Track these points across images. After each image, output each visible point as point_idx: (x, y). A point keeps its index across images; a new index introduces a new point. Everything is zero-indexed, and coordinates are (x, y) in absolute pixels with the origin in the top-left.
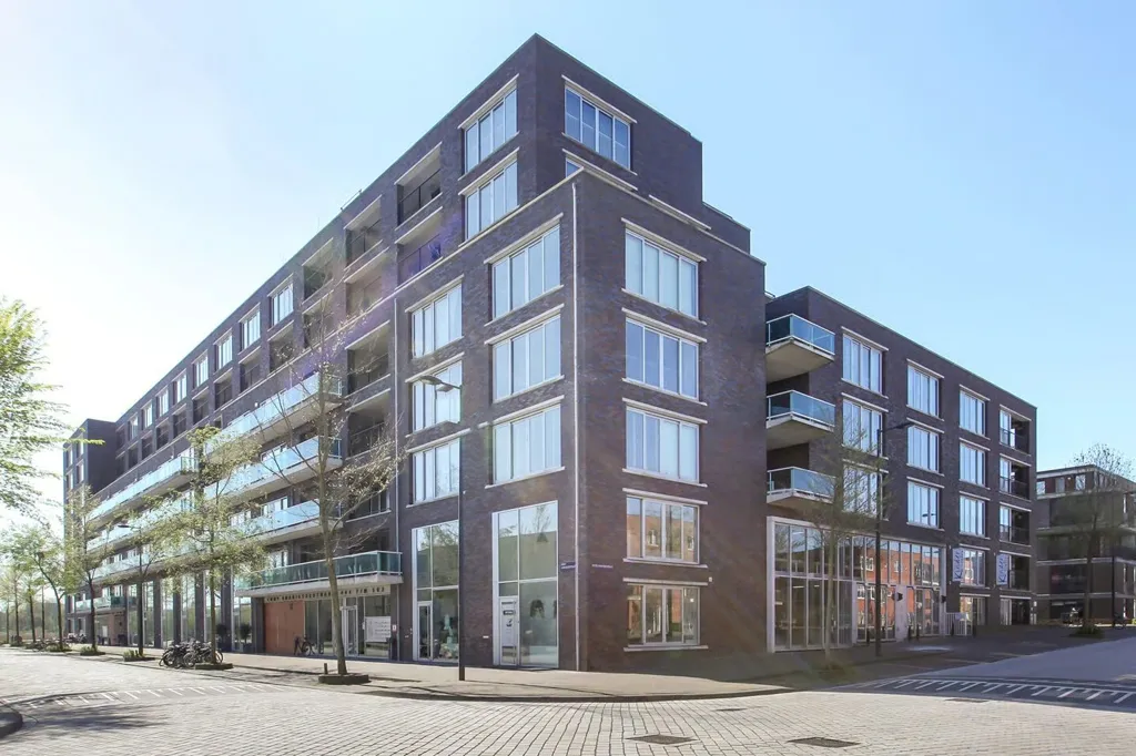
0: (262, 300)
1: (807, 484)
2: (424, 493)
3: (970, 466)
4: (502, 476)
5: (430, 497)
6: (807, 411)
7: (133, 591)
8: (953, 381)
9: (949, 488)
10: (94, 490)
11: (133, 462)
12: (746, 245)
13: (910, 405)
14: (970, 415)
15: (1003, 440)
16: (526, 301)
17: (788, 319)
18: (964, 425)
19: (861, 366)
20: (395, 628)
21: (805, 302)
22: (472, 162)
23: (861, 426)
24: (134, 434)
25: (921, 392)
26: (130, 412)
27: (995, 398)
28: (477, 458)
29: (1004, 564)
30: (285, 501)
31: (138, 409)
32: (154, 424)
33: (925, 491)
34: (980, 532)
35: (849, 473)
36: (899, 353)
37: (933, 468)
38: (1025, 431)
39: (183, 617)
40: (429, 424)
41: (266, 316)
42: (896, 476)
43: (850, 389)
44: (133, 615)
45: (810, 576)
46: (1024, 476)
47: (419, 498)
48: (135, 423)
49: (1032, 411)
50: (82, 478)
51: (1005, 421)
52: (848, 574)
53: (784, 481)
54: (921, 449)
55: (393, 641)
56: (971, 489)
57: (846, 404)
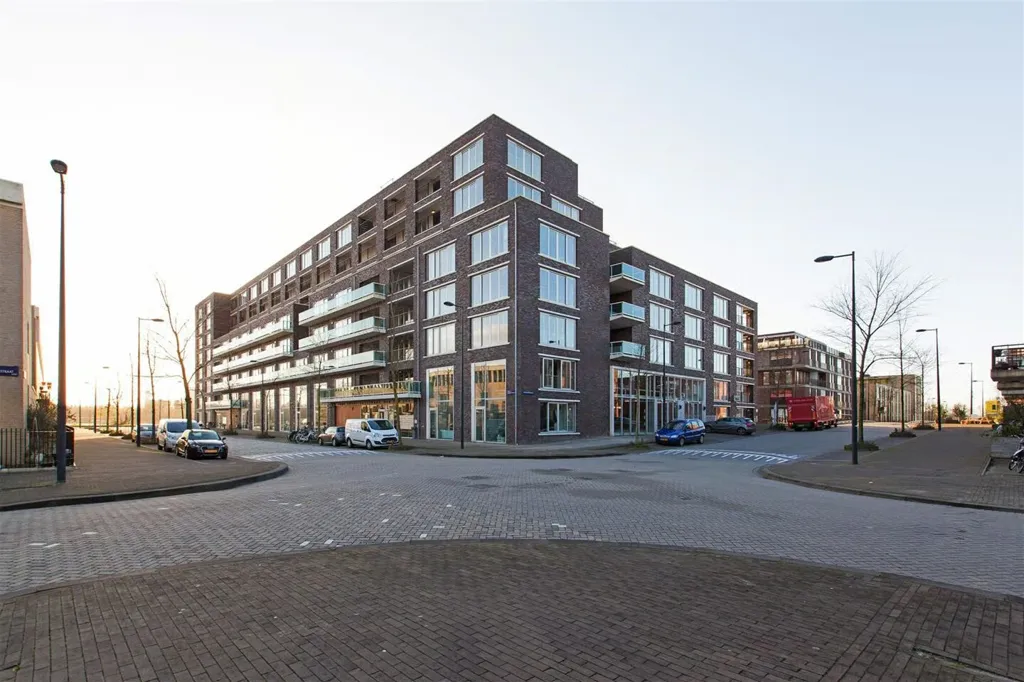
0: (332, 232)
1: (630, 349)
2: (433, 350)
3: (720, 336)
4: (476, 345)
5: (436, 353)
6: (631, 311)
7: (245, 396)
8: (709, 290)
9: (707, 347)
10: (216, 336)
11: (243, 319)
12: (601, 227)
13: (686, 305)
14: (720, 308)
15: (738, 321)
16: (491, 257)
17: (621, 266)
18: (716, 314)
19: (660, 285)
20: (416, 422)
21: (630, 255)
22: (458, 176)
23: (659, 319)
24: (244, 303)
25: (692, 297)
26: (242, 289)
27: (733, 299)
28: (464, 335)
29: (740, 388)
30: (350, 350)
31: (248, 288)
32: (258, 297)
33: (695, 350)
34: (725, 371)
35: (653, 342)
36: (679, 278)
37: (699, 338)
38: (752, 315)
39: (281, 413)
40: (437, 315)
41: (334, 242)
42: (678, 343)
43: (654, 298)
44: (244, 412)
45: (633, 397)
46: (751, 340)
47: (430, 353)
48: (245, 295)
49: (755, 305)
50: (209, 327)
51: (739, 310)
52: (652, 395)
53: (618, 347)
54: (692, 328)
55: (415, 429)
56: (720, 349)
57: (652, 306)
